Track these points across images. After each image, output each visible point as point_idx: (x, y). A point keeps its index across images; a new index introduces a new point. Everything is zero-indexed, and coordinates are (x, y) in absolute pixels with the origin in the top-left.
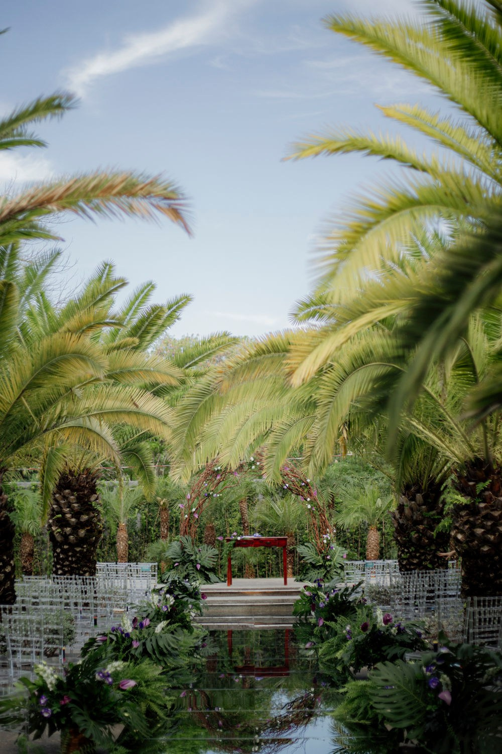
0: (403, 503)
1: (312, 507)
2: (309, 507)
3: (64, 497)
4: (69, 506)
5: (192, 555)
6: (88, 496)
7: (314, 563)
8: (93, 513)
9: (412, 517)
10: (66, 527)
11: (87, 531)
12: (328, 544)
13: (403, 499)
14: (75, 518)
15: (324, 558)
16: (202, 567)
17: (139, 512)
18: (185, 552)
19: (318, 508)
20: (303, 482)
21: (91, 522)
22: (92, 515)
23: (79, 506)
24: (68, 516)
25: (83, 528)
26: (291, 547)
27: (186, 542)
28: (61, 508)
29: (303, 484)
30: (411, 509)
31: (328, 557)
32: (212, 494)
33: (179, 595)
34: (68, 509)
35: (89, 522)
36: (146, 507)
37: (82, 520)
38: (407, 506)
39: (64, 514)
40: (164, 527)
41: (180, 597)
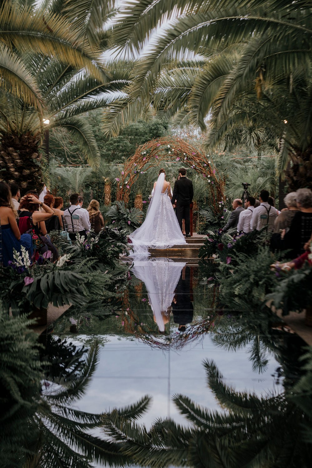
0: (297, 163)
1: (211, 182)
2: (209, 181)
3: (9, 154)
4: (13, 162)
5: (125, 214)
6: (31, 154)
7: (211, 221)
8: (35, 169)
9: (306, 174)
10: (10, 179)
11: (29, 183)
12: (222, 208)
13: (299, 160)
14: (18, 172)
15: (218, 218)
16: (132, 223)
17: (92, 189)
18: (120, 212)
19: (216, 183)
20: (205, 163)
21: (33, 176)
22: (33, 170)
23: (21, 162)
24: (12, 170)
25: (25, 181)
26: (195, 212)
27: (120, 205)
28: (6, 163)
29: (205, 165)
30: (305, 167)
31: (222, 218)
32: (140, 172)
33: (110, 240)
34: (12, 164)
35: (31, 176)
36: (96, 186)
37: (24, 174)
38: (302, 165)
39: (8, 168)
40: (107, 197)
41: (110, 241)
